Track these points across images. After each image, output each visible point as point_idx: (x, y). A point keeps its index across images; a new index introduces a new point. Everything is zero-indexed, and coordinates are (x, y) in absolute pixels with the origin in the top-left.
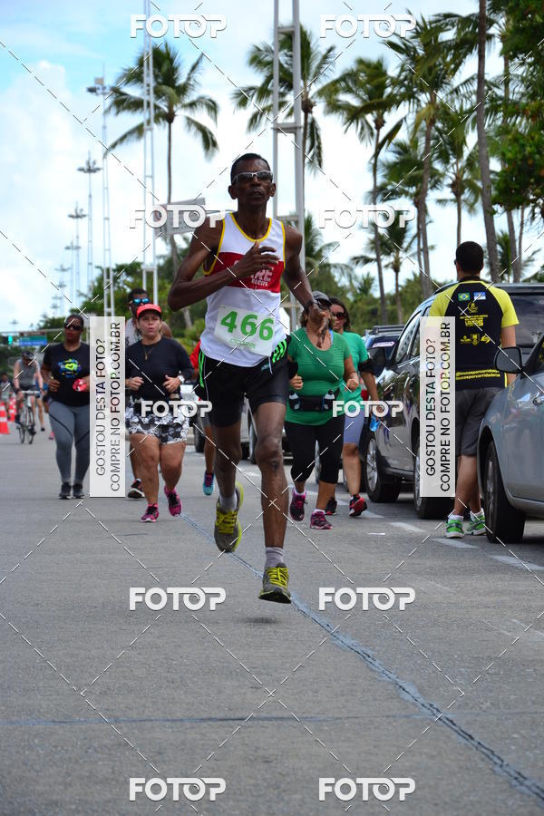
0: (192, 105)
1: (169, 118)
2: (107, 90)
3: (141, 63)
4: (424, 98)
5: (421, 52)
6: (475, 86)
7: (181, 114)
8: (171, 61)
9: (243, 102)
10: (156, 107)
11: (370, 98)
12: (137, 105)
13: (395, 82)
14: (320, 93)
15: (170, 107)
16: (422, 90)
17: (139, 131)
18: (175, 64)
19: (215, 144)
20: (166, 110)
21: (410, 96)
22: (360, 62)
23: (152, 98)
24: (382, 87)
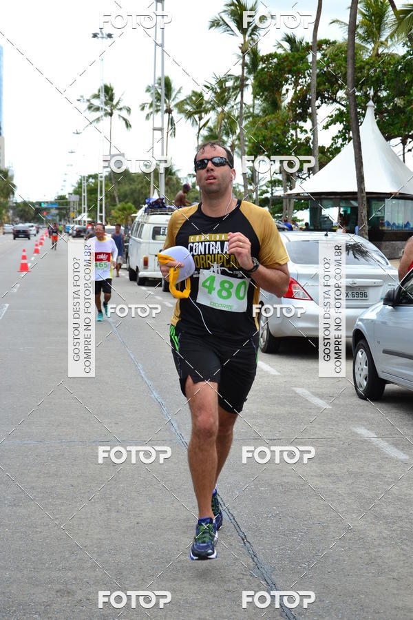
0: (121, 109)
1: (111, 114)
2: (85, 100)
3: (99, 91)
4: (219, 109)
5: (219, 90)
6: (239, 106)
7: (116, 112)
8: (112, 91)
9: (143, 109)
10: (105, 110)
11: (197, 108)
12: (98, 109)
13: (207, 102)
14: (176, 106)
15: (112, 110)
16: (218, 106)
17: (98, 119)
18: (114, 92)
19: (130, 126)
20: (110, 111)
21: (214, 108)
22: (193, 92)
23: (103, 106)
24: (201, 104)
